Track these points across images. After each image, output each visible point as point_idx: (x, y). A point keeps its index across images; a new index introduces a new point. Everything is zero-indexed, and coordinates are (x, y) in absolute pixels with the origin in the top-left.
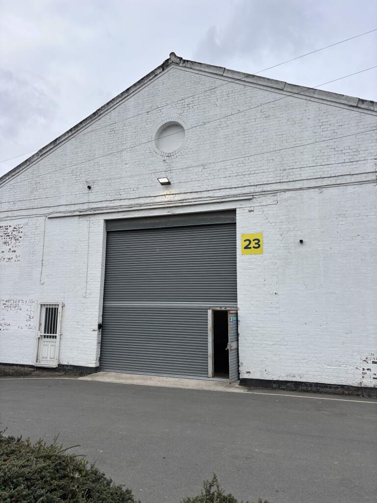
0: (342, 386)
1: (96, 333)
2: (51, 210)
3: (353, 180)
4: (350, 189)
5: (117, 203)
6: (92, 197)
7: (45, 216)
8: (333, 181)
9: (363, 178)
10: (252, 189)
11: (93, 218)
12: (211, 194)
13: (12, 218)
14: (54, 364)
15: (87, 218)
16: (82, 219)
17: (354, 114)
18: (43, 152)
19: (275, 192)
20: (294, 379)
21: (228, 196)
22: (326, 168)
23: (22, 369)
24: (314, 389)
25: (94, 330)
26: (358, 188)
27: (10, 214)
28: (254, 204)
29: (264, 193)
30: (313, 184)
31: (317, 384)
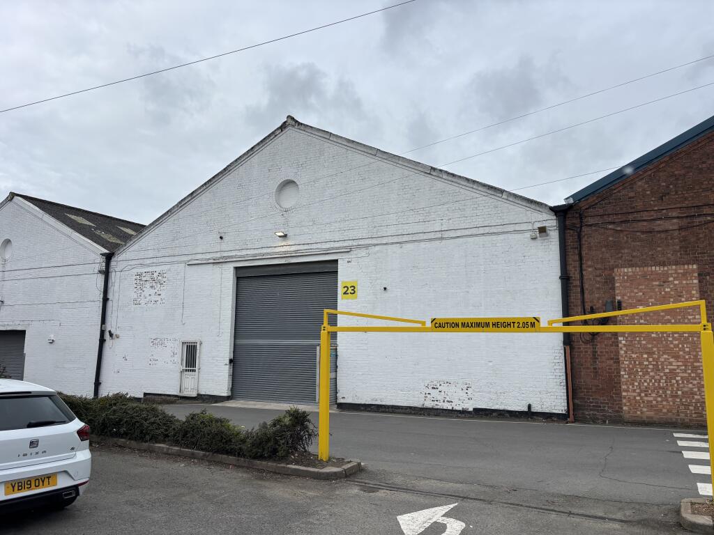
0: (410, 408)
1: (228, 366)
2: (190, 257)
3: (425, 237)
4: (423, 245)
5: (244, 253)
6: (224, 246)
7: (185, 262)
8: (410, 238)
9: (432, 236)
10: (350, 243)
11: (224, 266)
12: (319, 246)
13: (158, 264)
14: (194, 394)
15: (220, 266)
16: (215, 266)
17: (428, 179)
18: (182, 204)
19: (367, 246)
20: (376, 403)
21: (333, 248)
22: (406, 227)
23: (168, 398)
24: (390, 410)
25: (226, 364)
26: (428, 245)
27: (155, 260)
28: (352, 255)
29: (359, 247)
30: (396, 240)
31: (393, 407)
